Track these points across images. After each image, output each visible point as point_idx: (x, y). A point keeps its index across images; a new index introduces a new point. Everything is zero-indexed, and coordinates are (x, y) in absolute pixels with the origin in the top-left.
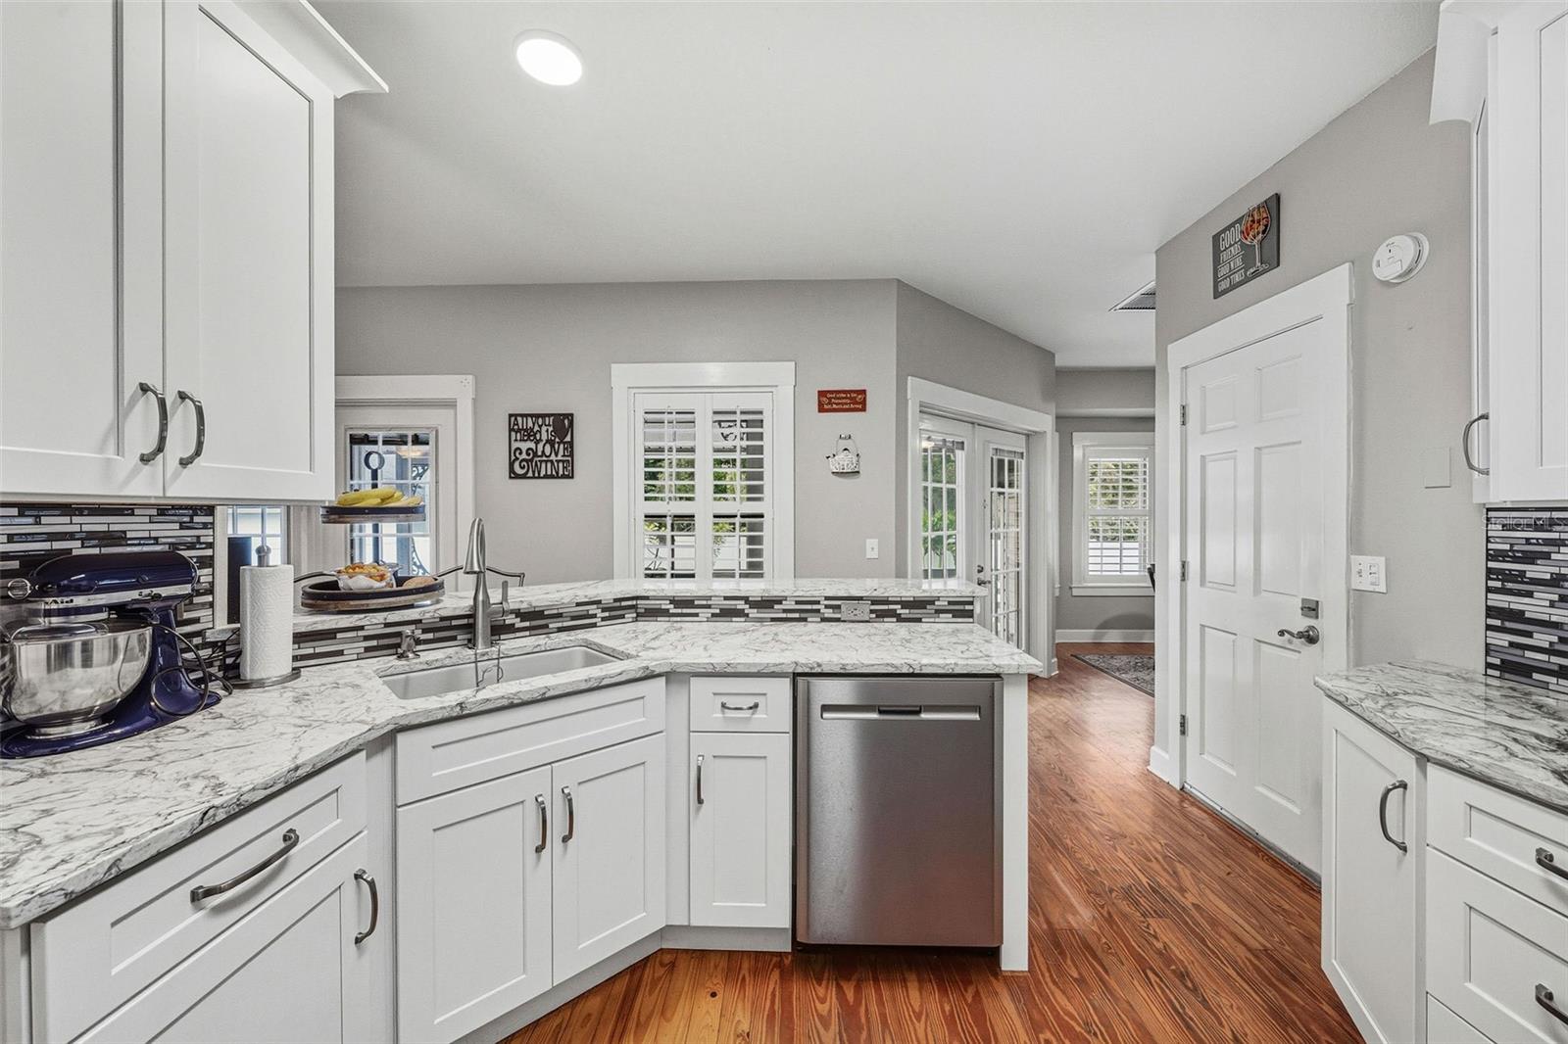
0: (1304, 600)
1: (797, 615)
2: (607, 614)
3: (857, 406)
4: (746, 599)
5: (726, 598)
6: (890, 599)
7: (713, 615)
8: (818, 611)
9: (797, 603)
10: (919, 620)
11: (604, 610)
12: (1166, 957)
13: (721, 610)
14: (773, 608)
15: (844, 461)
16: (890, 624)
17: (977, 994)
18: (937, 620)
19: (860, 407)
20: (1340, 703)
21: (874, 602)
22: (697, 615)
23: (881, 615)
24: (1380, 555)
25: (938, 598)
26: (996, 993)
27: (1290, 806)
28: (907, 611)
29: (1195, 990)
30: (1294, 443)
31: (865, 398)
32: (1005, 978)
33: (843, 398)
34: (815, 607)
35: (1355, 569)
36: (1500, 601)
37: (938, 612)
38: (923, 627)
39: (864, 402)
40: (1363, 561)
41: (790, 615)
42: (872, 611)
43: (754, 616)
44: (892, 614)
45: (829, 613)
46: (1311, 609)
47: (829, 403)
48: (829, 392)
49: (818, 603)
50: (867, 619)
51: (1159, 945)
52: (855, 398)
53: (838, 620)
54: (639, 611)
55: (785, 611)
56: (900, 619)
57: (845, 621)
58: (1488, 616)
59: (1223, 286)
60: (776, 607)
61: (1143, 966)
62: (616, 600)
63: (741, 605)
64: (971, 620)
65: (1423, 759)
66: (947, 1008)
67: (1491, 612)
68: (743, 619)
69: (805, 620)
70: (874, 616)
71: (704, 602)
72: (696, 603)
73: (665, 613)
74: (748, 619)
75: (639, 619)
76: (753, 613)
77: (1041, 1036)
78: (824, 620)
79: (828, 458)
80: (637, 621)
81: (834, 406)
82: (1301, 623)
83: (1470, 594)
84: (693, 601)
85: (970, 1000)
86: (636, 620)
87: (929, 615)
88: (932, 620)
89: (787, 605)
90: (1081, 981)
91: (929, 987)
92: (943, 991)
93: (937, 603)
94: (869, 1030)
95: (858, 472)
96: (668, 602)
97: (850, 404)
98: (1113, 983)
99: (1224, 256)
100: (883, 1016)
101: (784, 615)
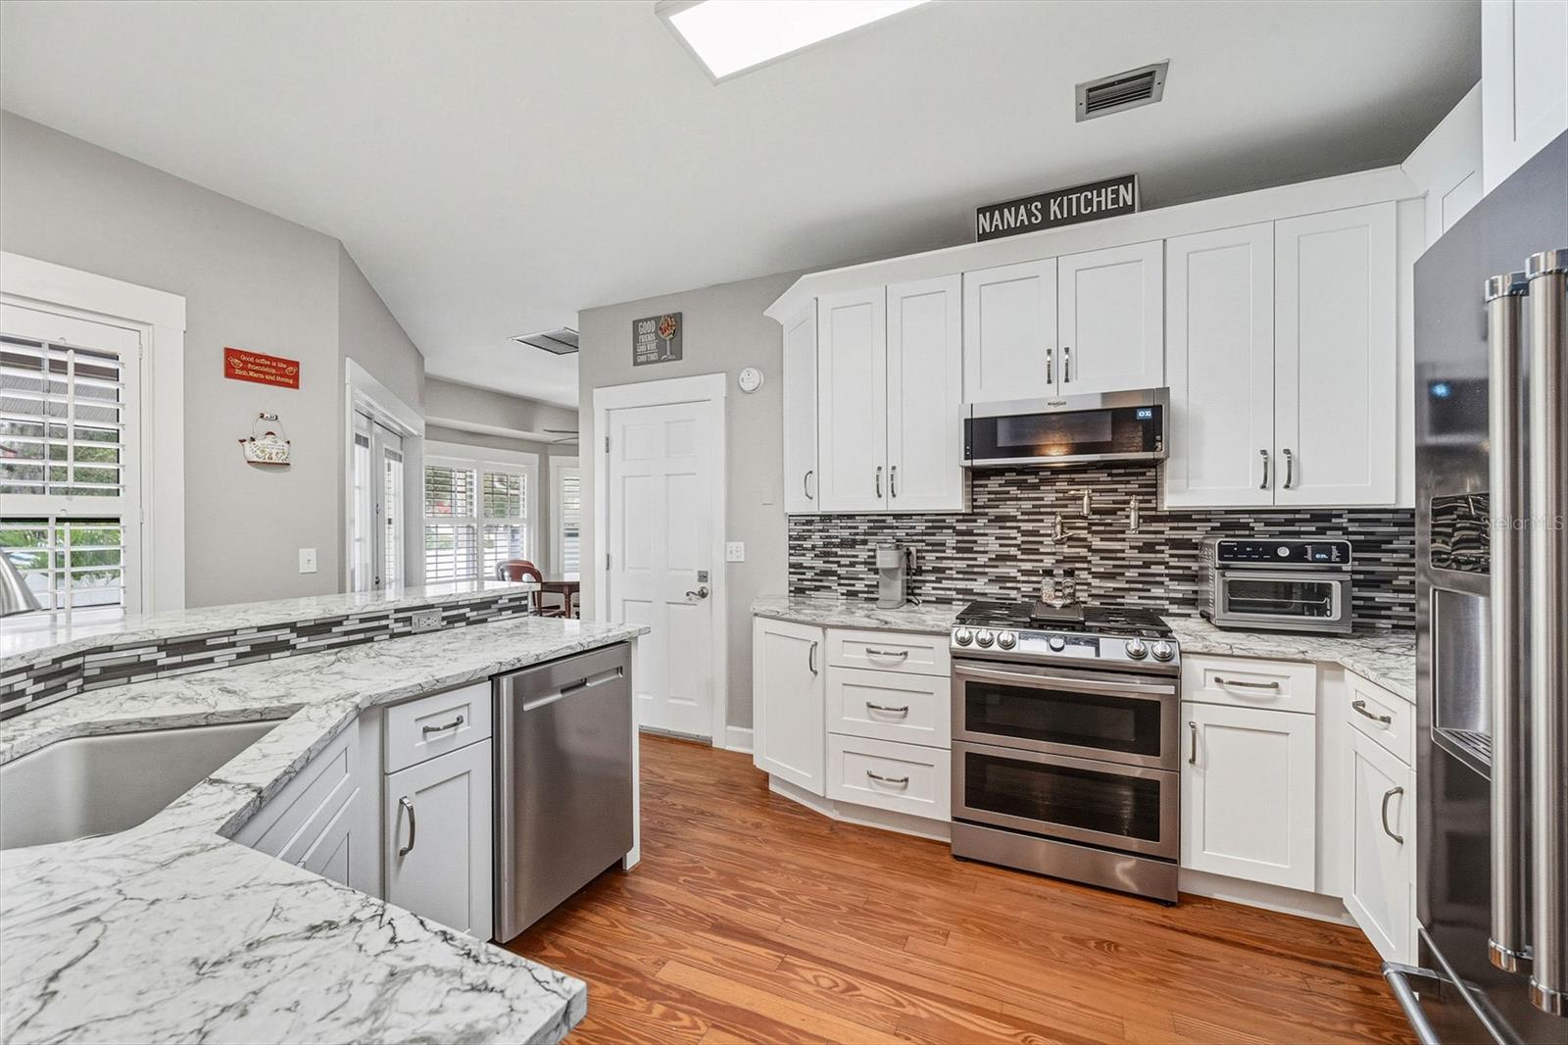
0: (699, 572)
1: (361, 636)
2: (41, 687)
3: (287, 380)
4: (292, 627)
5: (261, 629)
6: (460, 603)
7: (240, 656)
8: (386, 627)
9: (362, 621)
10: (485, 621)
11: (37, 680)
12: (686, 809)
13: (252, 646)
14: (330, 631)
15: (271, 449)
16: (461, 628)
17: (629, 891)
18: (500, 618)
19: (291, 382)
20: (773, 618)
21: (445, 609)
22: (211, 660)
23: (451, 621)
24: (740, 541)
25: (501, 597)
26: (639, 883)
27: (690, 703)
28: (475, 613)
29: (713, 815)
30: (690, 474)
31: (297, 372)
32: (632, 872)
33: (266, 366)
34: (384, 623)
35: (729, 550)
36: (794, 560)
37: (501, 610)
38: (490, 626)
39: (296, 377)
40: (732, 544)
41: (353, 638)
42: (444, 619)
43: (303, 646)
44: (462, 618)
45: (399, 628)
46: (703, 577)
47: (242, 369)
48: (241, 352)
49: (386, 617)
50: (439, 627)
51: (680, 807)
52: (284, 369)
53: (409, 634)
54: (86, 673)
55: (346, 633)
56: (470, 623)
57: (415, 634)
58: (790, 567)
59: (643, 358)
60: (334, 630)
61: (686, 821)
62: (55, 661)
63: (284, 635)
64: (526, 613)
65: (825, 627)
66: (623, 909)
67: (791, 566)
68: (288, 653)
69: (371, 640)
70: (445, 623)
71: (225, 640)
72: (209, 642)
73: (151, 667)
74: (295, 652)
75: (86, 687)
76: (303, 642)
77: (681, 881)
78: (393, 636)
79: (242, 441)
80: (83, 691)
81: (251, 374)
82: (697, 587)
83: (782, 558)
84: (204, 641)
85: (629, 896)
86: (81, 690)
87: (493, 614)
88: (496, 618)
89: (348, 626)
90: (668, 846)
91: (599, 909)
92: (610, 904)
93: (500, 601)
94: (595, 956)
95: (288, 464)
96: (155, 649)
97: (276, 375)
98: (680, 836)
99: (642, 338)
100: (593, 943)
101: (345, 639)
